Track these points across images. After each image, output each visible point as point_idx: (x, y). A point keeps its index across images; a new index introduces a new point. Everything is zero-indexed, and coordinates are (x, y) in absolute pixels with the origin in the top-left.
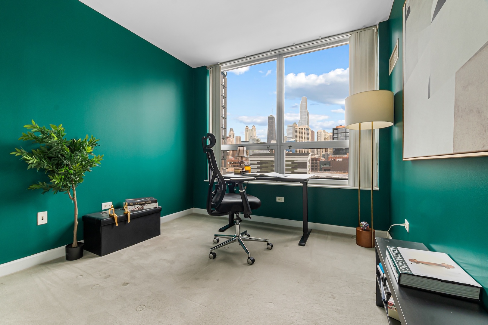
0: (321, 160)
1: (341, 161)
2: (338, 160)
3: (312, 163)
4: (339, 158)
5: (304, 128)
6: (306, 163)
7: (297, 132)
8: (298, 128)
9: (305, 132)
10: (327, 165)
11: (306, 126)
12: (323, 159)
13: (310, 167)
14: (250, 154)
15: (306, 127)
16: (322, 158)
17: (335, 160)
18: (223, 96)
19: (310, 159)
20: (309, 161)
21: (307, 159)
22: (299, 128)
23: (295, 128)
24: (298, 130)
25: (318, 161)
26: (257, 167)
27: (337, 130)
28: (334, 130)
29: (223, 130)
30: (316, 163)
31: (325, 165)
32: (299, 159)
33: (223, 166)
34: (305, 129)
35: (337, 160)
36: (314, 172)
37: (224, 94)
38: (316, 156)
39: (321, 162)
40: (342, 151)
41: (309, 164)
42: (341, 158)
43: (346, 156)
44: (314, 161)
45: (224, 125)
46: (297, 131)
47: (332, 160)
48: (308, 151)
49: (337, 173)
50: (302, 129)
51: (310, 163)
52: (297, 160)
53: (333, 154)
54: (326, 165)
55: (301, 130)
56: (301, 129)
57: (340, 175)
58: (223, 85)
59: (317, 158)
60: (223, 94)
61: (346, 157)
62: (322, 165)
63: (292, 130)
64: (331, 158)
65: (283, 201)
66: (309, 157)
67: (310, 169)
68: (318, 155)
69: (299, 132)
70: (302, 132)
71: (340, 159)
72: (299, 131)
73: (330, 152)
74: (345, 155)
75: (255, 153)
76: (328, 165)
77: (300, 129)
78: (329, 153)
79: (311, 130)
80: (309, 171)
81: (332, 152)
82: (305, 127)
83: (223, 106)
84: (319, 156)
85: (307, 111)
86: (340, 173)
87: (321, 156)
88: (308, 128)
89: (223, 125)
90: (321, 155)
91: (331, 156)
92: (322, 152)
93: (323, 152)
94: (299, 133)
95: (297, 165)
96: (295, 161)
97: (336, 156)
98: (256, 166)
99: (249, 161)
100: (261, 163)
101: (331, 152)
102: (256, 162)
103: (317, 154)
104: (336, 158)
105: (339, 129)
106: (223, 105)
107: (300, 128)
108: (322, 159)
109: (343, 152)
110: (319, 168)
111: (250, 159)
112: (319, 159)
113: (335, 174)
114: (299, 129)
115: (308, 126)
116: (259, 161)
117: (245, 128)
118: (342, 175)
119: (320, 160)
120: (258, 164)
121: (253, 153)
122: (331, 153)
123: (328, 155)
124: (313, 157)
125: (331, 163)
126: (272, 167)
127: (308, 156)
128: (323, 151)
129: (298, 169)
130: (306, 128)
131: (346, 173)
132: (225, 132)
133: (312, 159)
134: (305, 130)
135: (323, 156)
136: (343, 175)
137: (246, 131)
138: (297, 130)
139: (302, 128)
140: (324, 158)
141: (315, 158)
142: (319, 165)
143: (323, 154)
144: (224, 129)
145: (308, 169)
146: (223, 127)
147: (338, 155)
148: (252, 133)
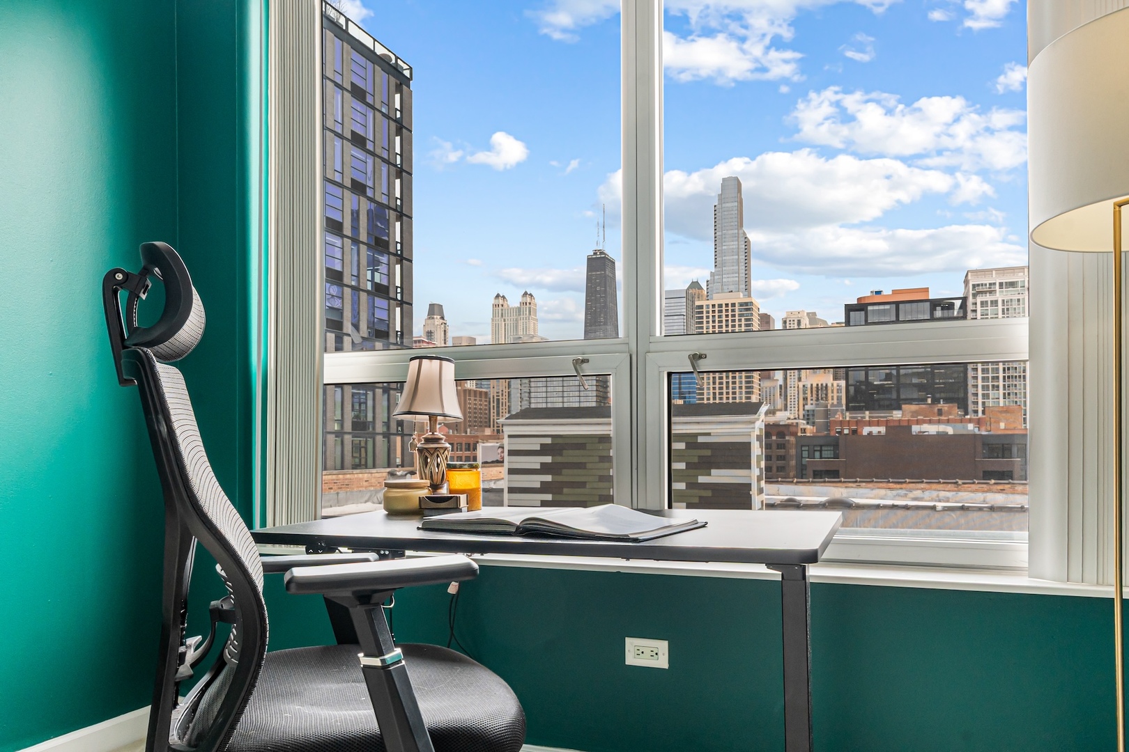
0: (799, 434)
1: (879, 436)
2: (870, 434)
3: (768, 446)
4: (870, 424)
5: (733, 305)
6: (747, 446)
7: (705, 320)
8: (707, 302)
9: (737, 318)
10: (825, 454)
11: (741, 295)
12: (809, 427)
13: (763, 464)
14: (512, 408)
15: (741, 298)
16: (802, 423)
17: (854, 432)
18: (395, 165)
19: (764, 427)
20: (759, 438)
21: (751, 430)
22: (710, 303)
23: (697, 303)
24: (708, 312)
25: (787, 438)
26: (538, 467)
27: (863, 313)
28: (852, 314)
29: (398, 310)
30: (781, 446)
31: (817, 454)
32: (720, 430)
33: (398, 461)
34: (737, 307)
35: (866, 431)
36: (777, 482)
37: (401, 155)
38: (782, 417)
39: (803, 442)
40: (882, 396)
41: (757, 450)
42: (878, 424)
43: (897, 415)
44: (774, 438)
45: (402, 288)
46: (705, 315)
47: (846, 431)
48: (749, 398)
49: (870, 485)
50: (724, 308)
51: (761, 447)
52: (709, 434)
53: (848, 409)
54: (821, 451)
55: (720, 311)
56: (720, 306)
57: (882, 492)
58: (396, 121)
59: (788, 426)
60: (398, 157)
61: (899, 420)
62: (805, 454)
63: (684, 311)
64: (841, 423)
65: (662, 662)
66: (760, 421)
67: (761, 469)
68: (787, 414)
69: (711, 320)
70: (724, 319)
71: (875, 430)
72: (711, 314)
73: (835, 402)
74: (895, 412)
75: (533, 406)
76: (828, 453)
77: (717, 309)
78: (833, 405)
79: (762, 311)
80: (759, 479)
81: (844, 401)
82: (737, 302)
83: (395, 210)
84: (792, 417)
85: (744, 233)
86: (881, 485)
87: (801, 417)
88: (746, 304)
89: (399, 290)
90: (801, 413)
91: (839, 417)
92: (805, 399)
93: (809, 402)
94: (711, 324)
95: (708, 453)
96: (701, 439)
97: (859, 415)
98: (534, 462)
99: (506, 437)
100: (556, 446)
101: (839, 399)
102: (535, 445)
103: (786, 410)
104: (861, 423)
105: (870, 308)
106: (399, 202)
107: (717, 303)
108: (804, 431)
109: (885, 399)
110: (793, 463)
111: (508, 431)
112: (792, 429)
113: (861, 491)
114: (711, 309)
115: (749, 296)
116: (548, 441)
117: (492, 301)
118: (889, 493)
119: (795, 434)
120: (544, 450)
121: (525, 405)
122: (839, 403)
123: (827, 413)
124: (771, 419)
125: (841, 443)
126: (606, 465)
127: (756, 416)
128: (809, 398)
129: (713, 471)
130: (741, 304)
131: (904, 486)
132: (407, 317)
133: (770, 429)
134: (737, 313)
135: (809, 417)
136: (894, 492)
137: (494, 314)
138: (705, 310)
139: (724, 303)
140: (813, 424)
141: (776, 425)
142: (793, 452)
143: (807, 407)
144: (401, 303)
145: (755, 471)
146: (399, 298)
147: (867, 413)
148: (520, 323)
